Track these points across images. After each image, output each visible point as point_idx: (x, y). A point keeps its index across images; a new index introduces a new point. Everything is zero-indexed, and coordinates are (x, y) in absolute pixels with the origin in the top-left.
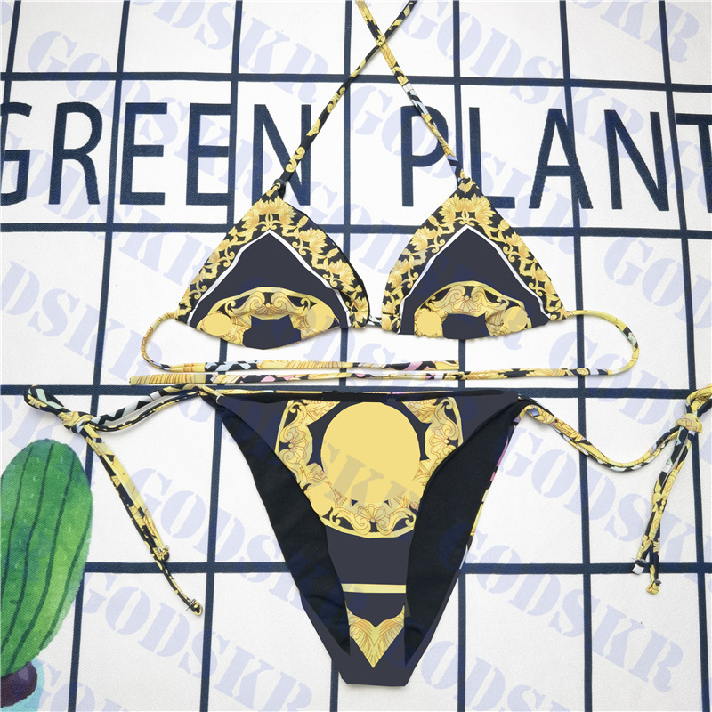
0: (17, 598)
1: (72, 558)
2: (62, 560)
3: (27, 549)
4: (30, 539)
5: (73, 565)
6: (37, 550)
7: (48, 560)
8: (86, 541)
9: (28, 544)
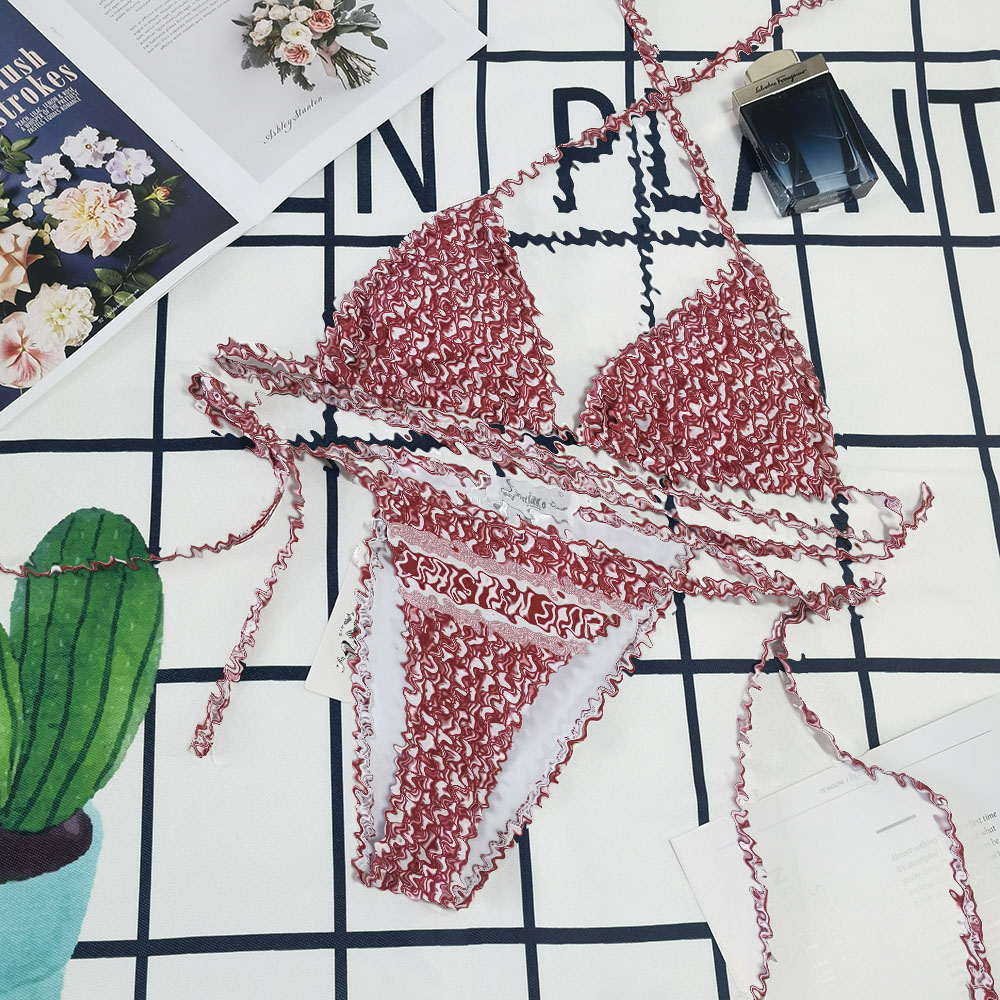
0: (58, 720)
1: (139, 664)
2: (124, 666)
3: (72, 654)
4: (76, 639)
5: (139, 674)
6: (87, 655)
7: (103, 668)
8: (157, 641)
9: (73, 647)
